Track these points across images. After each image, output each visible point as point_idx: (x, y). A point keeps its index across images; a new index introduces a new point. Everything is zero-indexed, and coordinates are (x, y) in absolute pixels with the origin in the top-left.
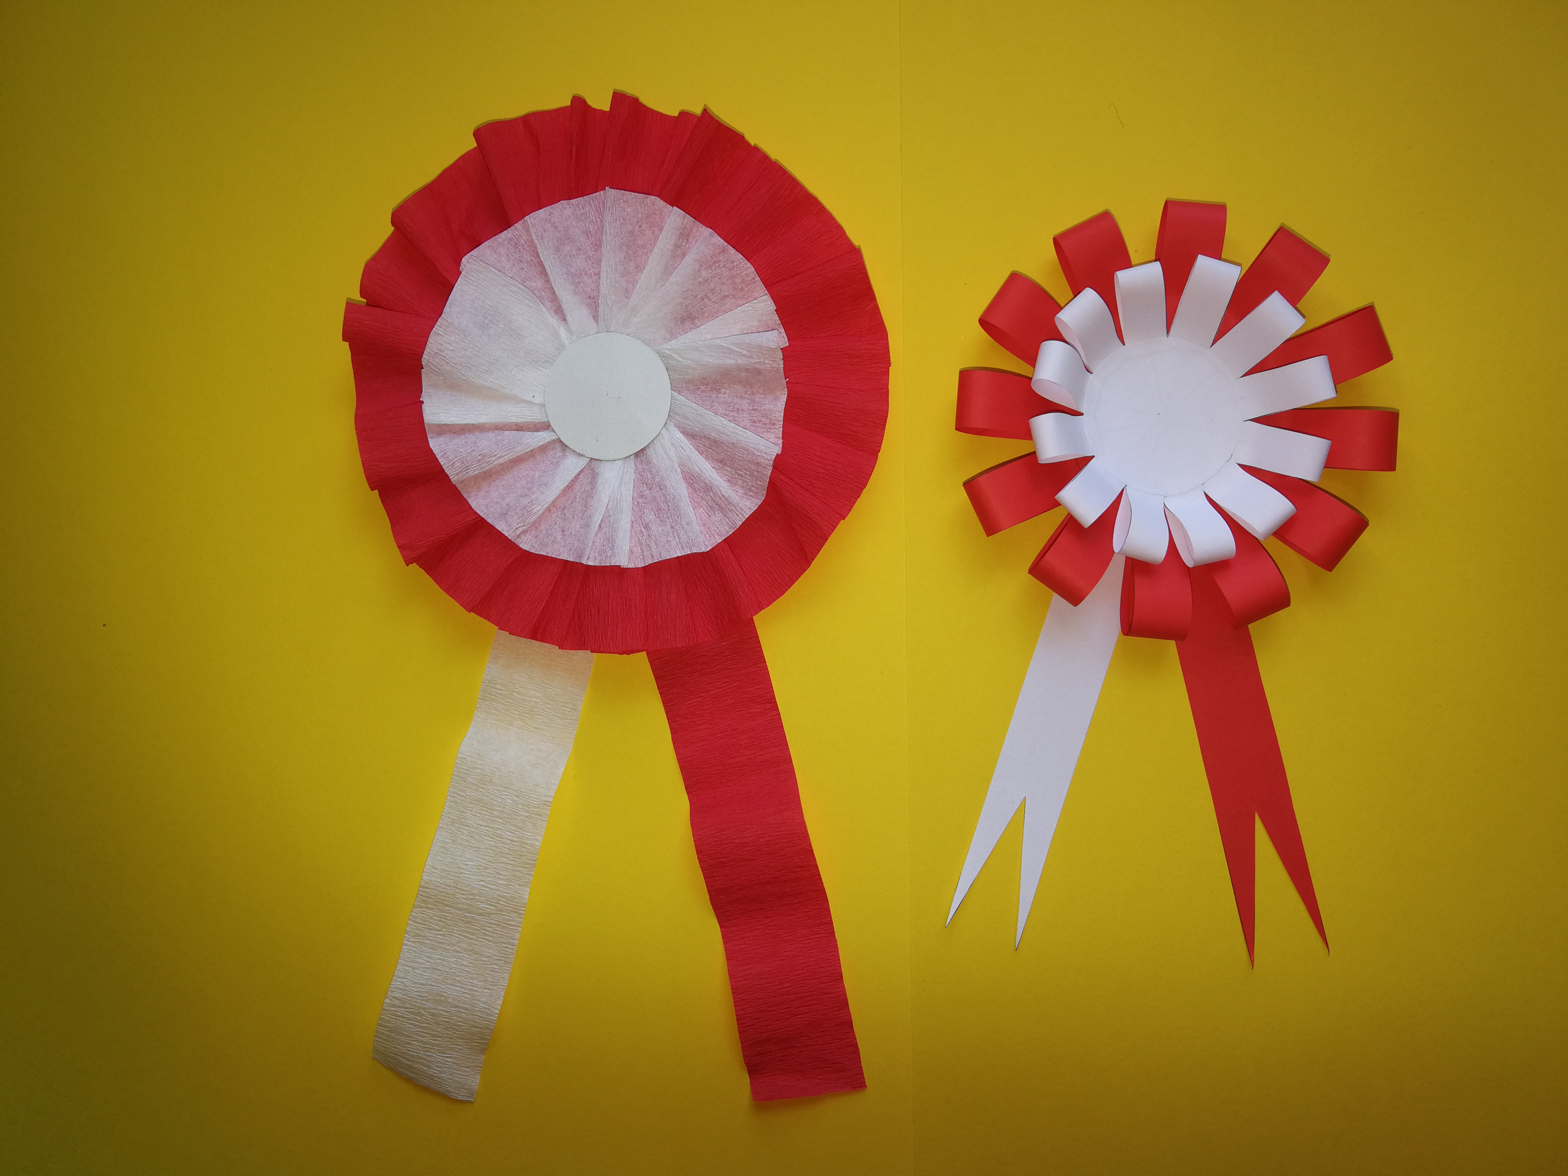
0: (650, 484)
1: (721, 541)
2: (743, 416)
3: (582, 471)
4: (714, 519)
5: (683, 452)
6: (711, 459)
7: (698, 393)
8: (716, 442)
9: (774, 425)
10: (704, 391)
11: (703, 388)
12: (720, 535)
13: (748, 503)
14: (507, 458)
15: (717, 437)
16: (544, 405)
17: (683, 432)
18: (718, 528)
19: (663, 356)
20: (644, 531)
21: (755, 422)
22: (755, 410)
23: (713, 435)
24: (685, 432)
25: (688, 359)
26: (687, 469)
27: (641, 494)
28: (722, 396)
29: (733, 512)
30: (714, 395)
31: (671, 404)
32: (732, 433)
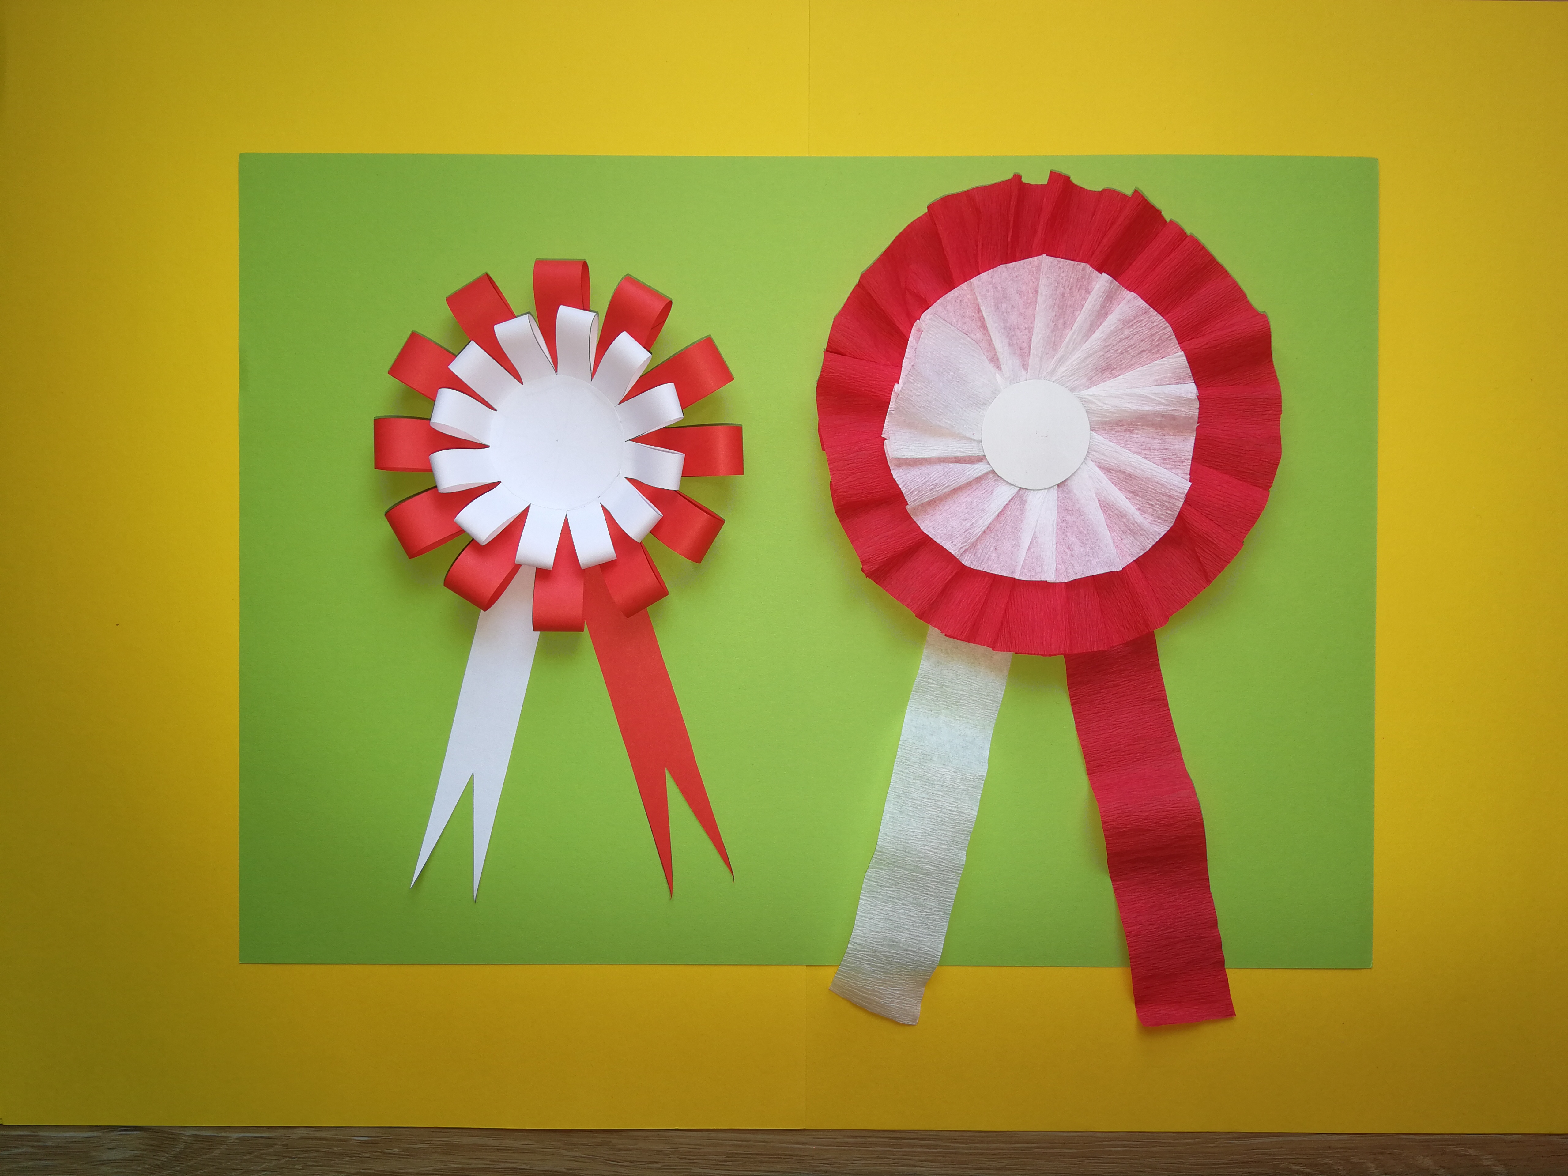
0: (1070, 510)
1: (1132, 561)
2: (1155, 454)
3: (1012, 499)
4: (1125, 541)
5: (1100, 483)
6: (1124, 490)
7: (1113, 433)
8: (1130, 475)
9: (1183, 463)
10: (1118, 432)
11: (1118, 428)
12: (1131, 555)
13: (1157, 529)
14: (952, 488)
15: (1132, 471)
16: (981, 442)
17: (1099, 467)
18: (1129, 550)
19: (1085, 401)
20: (1067, 550)
21: (1165, 459)
22: (1166, 449)
23: (1129, 470)
24: (1101, 467)
25: (1108, 404)
26: (1103, 498)
27: (1064, 519)
28: (1134, 436)
29: (1144, 536)
30: (1128, 435)
31: (1090, 442)
32: (1148, 469)
